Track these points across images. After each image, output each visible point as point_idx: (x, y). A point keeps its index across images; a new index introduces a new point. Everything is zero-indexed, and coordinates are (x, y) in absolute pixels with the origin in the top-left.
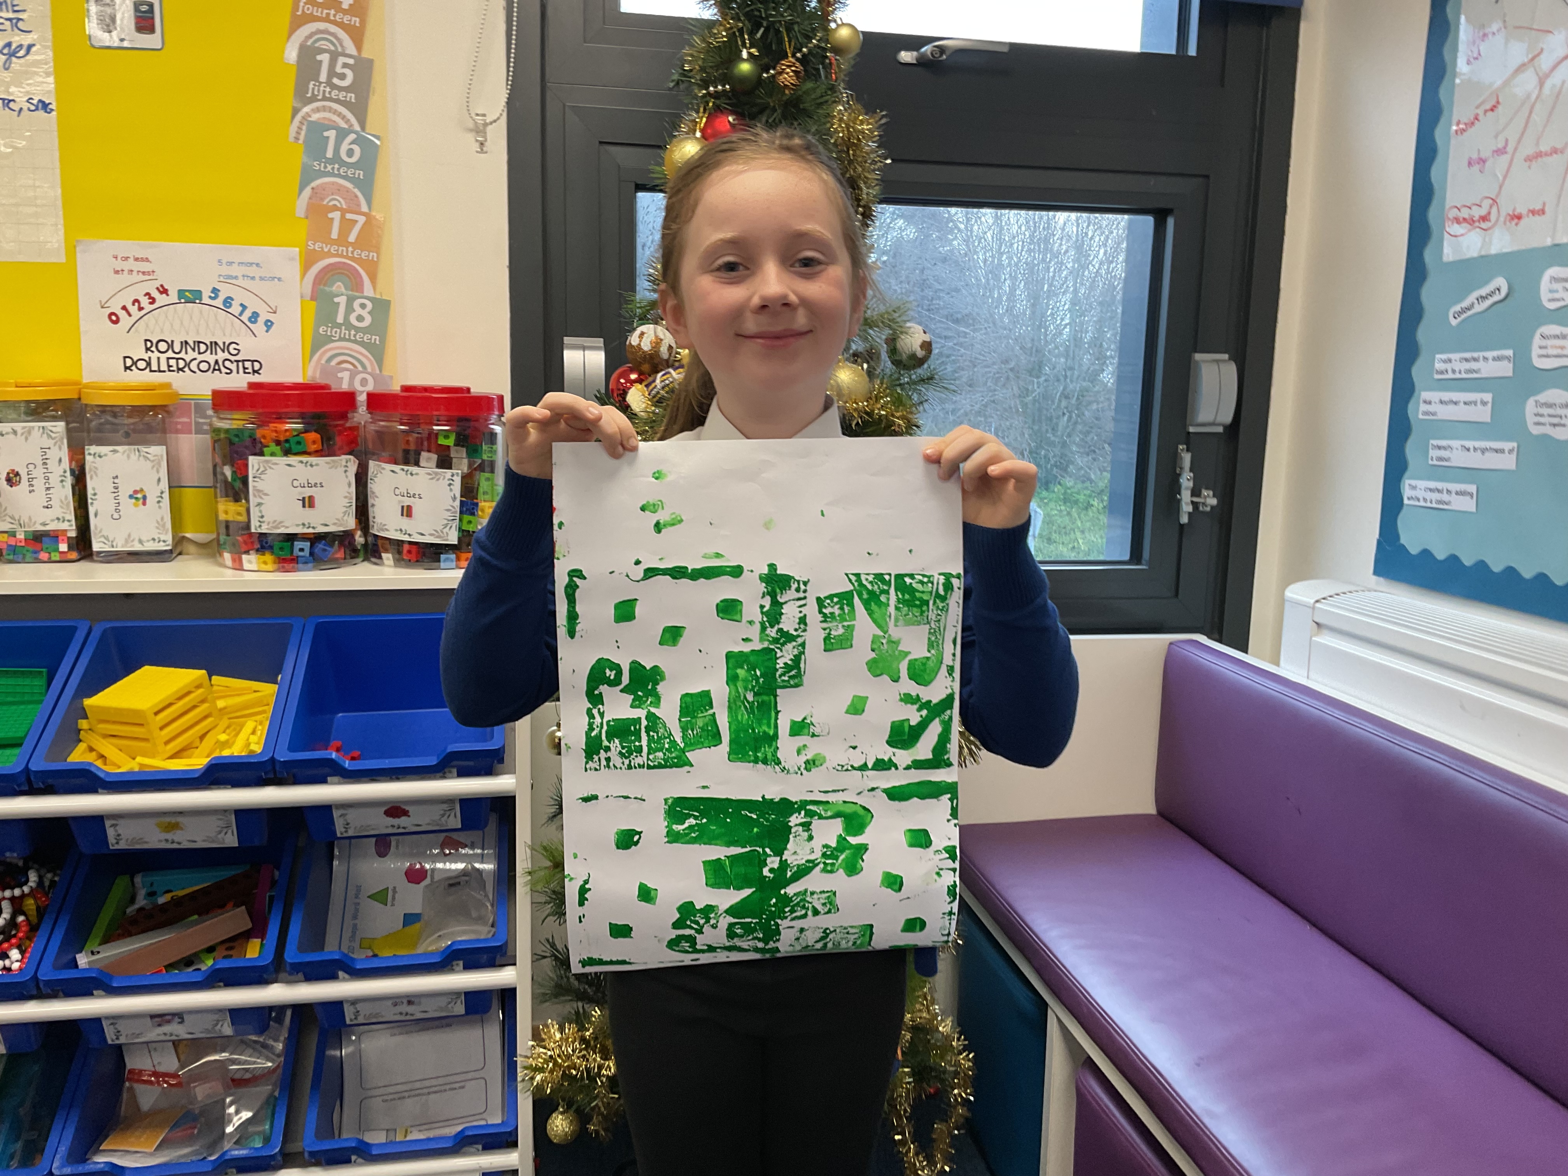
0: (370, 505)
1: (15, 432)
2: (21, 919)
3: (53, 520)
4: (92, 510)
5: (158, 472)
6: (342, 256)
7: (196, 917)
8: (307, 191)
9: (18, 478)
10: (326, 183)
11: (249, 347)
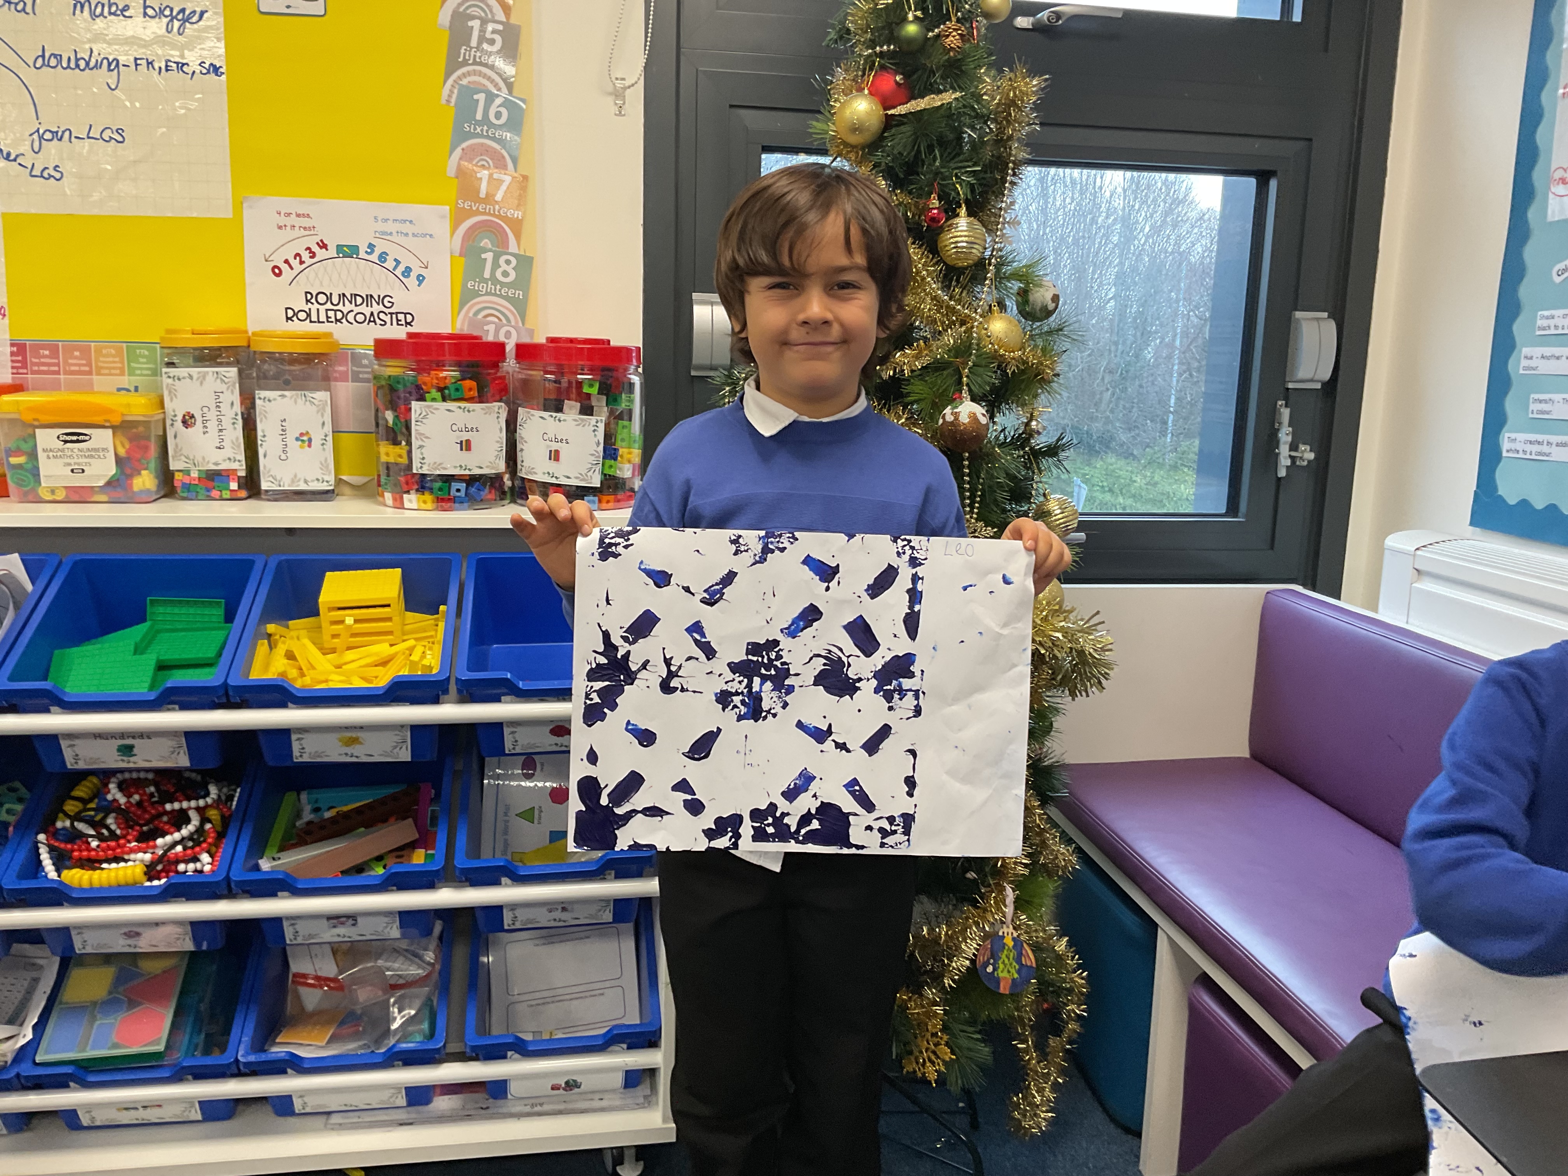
0: (518, 449)
1: (191, 377)
2: (208, 826)
3: (224, 460)
4: (261, 452)
5: (322, 416)
6: (489, 214)
7: (362, 829)
8: (458, 152)
9: (193, 421)
10: (475, 144)
11: (402, 301)
